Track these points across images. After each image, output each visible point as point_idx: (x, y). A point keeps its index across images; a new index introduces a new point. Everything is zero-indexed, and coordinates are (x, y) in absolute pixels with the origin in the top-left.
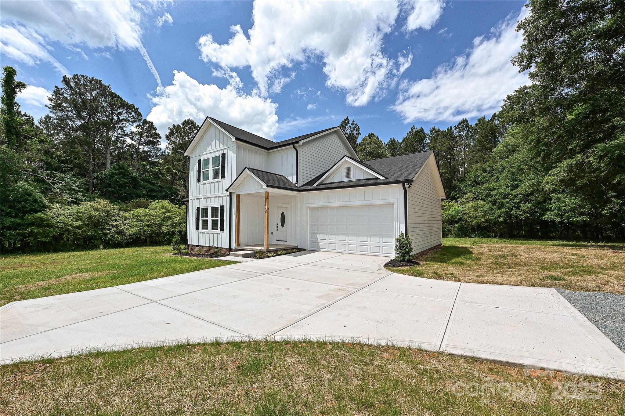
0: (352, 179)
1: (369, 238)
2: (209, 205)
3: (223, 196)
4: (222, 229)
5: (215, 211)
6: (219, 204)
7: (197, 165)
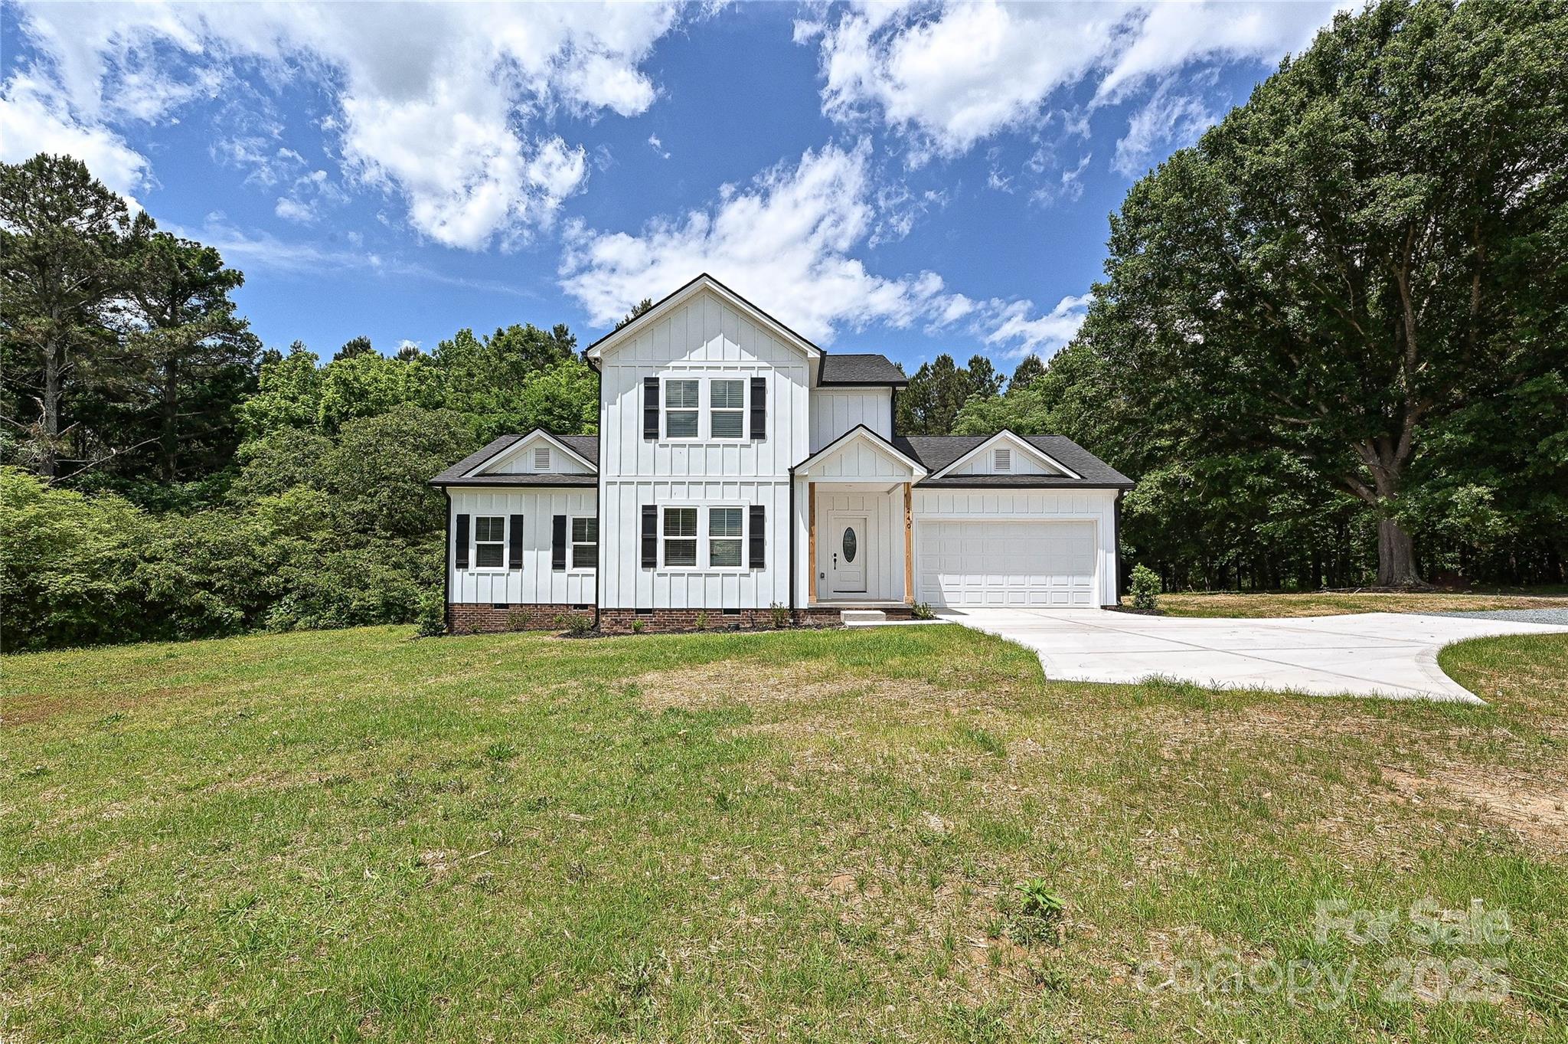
0: (1013, 471)
1: (1049, 578)
2: (702, 502)
3: (760, 484)
4: (757, 561)
5: (724, 518)
6: (744, 500)
7: (638, 393)
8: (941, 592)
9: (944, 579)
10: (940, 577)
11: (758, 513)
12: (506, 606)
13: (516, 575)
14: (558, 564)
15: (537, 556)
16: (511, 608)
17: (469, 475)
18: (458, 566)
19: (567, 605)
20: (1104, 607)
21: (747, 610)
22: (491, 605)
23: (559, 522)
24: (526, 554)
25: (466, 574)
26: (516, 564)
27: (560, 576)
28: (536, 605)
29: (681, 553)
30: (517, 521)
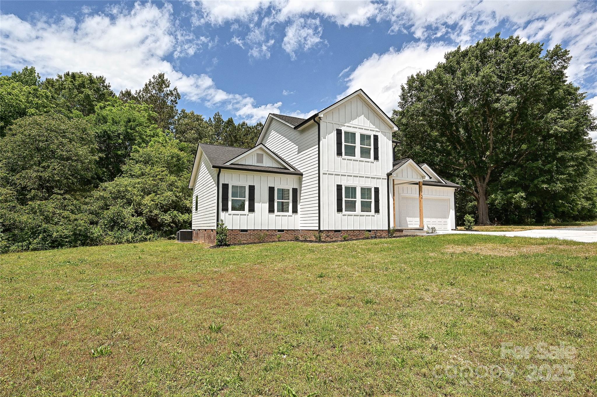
2: (359, 184)
3: (377, 178)
4: (377, 211)
5: (365, 191)
6: (371, 184)
7: (334, 134)
8: (407, 224)
9: (408, 219)
10: (407, 218)
11: (377, 190)
12: (246, 231)
13: (251, 215)
14: (271, 210)
15: (262, 206)
16: (249, 232)
17: (228, 164)
18: (223, 210)
19: (275, 230)
20: (452, 230)
21: (374, 230)
22: (239, 230)
23: (271, 190)
24: (256, 205)
25: (227, 214)
26: (252, 209)
27: (272, 216)
28: (261, 230)
29: (351, 206)
30: (252, 189)
